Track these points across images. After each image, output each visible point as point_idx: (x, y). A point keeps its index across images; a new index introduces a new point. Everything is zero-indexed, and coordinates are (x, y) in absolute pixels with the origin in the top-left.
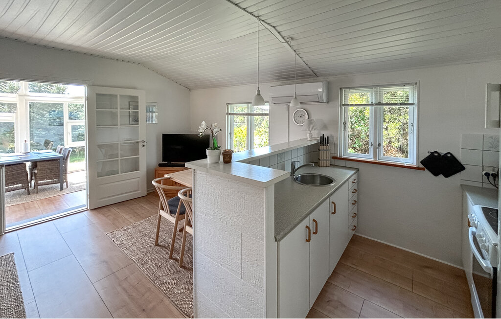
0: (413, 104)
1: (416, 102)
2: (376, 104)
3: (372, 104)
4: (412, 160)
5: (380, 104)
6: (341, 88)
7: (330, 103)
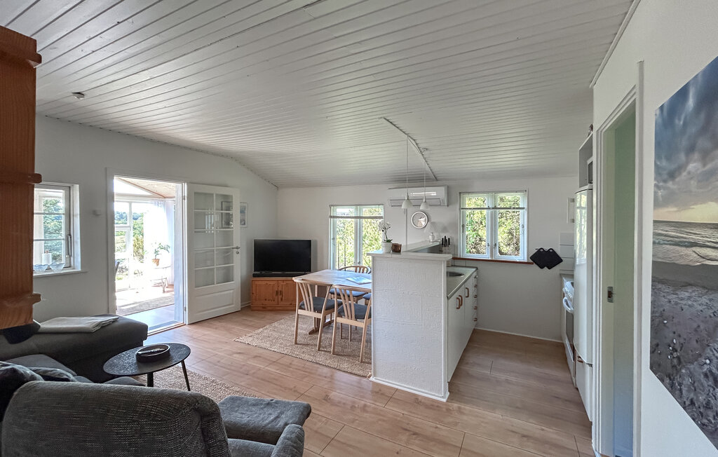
0: (523, 208)
1: (526, 207)
2: (493, 208)
3: (489, 208)
4: (523, 256)
5: (495, 208)
6: (460, 193)
7: (450, 206)
